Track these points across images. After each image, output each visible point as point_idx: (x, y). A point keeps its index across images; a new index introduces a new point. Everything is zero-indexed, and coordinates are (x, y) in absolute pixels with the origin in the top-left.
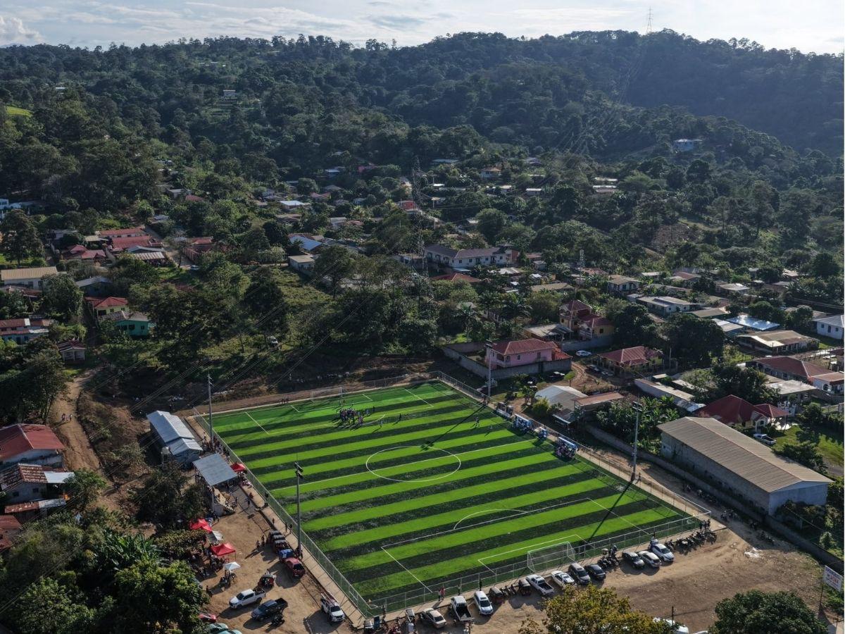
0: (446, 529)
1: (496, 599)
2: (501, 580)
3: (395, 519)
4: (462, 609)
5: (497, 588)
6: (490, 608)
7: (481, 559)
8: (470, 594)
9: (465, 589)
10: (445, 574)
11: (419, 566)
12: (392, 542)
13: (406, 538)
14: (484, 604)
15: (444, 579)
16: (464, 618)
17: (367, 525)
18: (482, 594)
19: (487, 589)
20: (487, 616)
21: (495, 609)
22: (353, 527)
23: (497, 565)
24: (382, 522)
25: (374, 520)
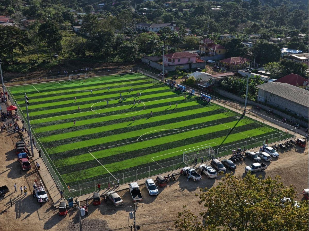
0: (132, 140)
1: (161, 184)
2: (165, 171)
3: (101, 135)
4: (136, 192)
5: (162, 177)
6: (156, 191)
7: (153, 158)
8: (142, 181)
9: (140, 177)
10: (128, 167)
11: (111, 162)
12: (96, 148)
13: (106, 146)
14: (152, 188)
15: (126, 170)
16: (137, 198)
17: (83, 138)
18: (151, 181)
19: (155, 177)
20: (155, 196)
21: (160, 191)
22: (73, 140)
23: (163, 161)
24: (92, 137)
25: (88, 136)
